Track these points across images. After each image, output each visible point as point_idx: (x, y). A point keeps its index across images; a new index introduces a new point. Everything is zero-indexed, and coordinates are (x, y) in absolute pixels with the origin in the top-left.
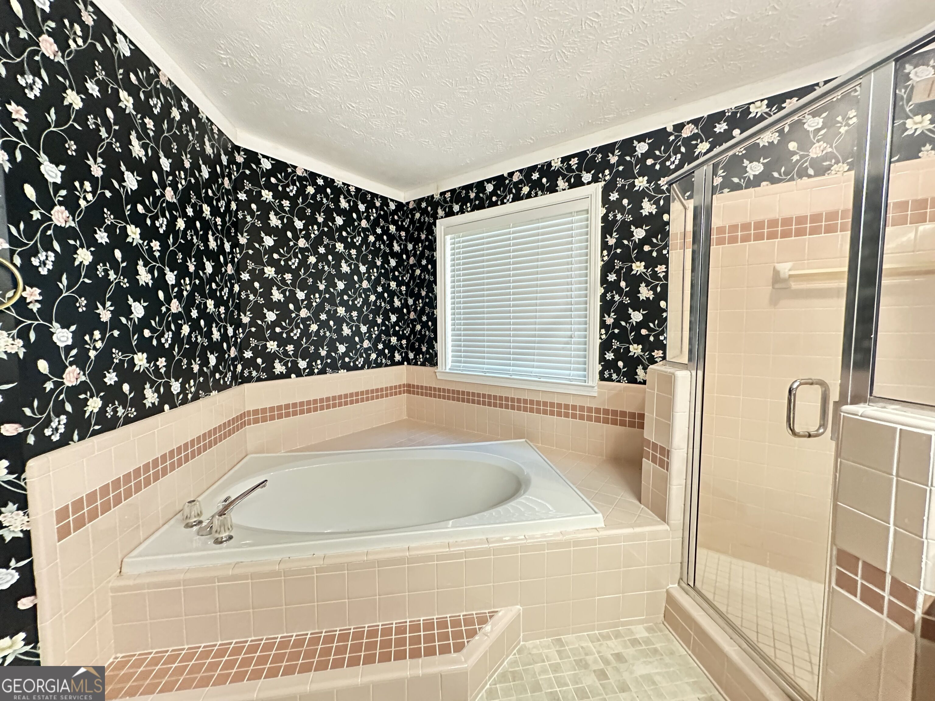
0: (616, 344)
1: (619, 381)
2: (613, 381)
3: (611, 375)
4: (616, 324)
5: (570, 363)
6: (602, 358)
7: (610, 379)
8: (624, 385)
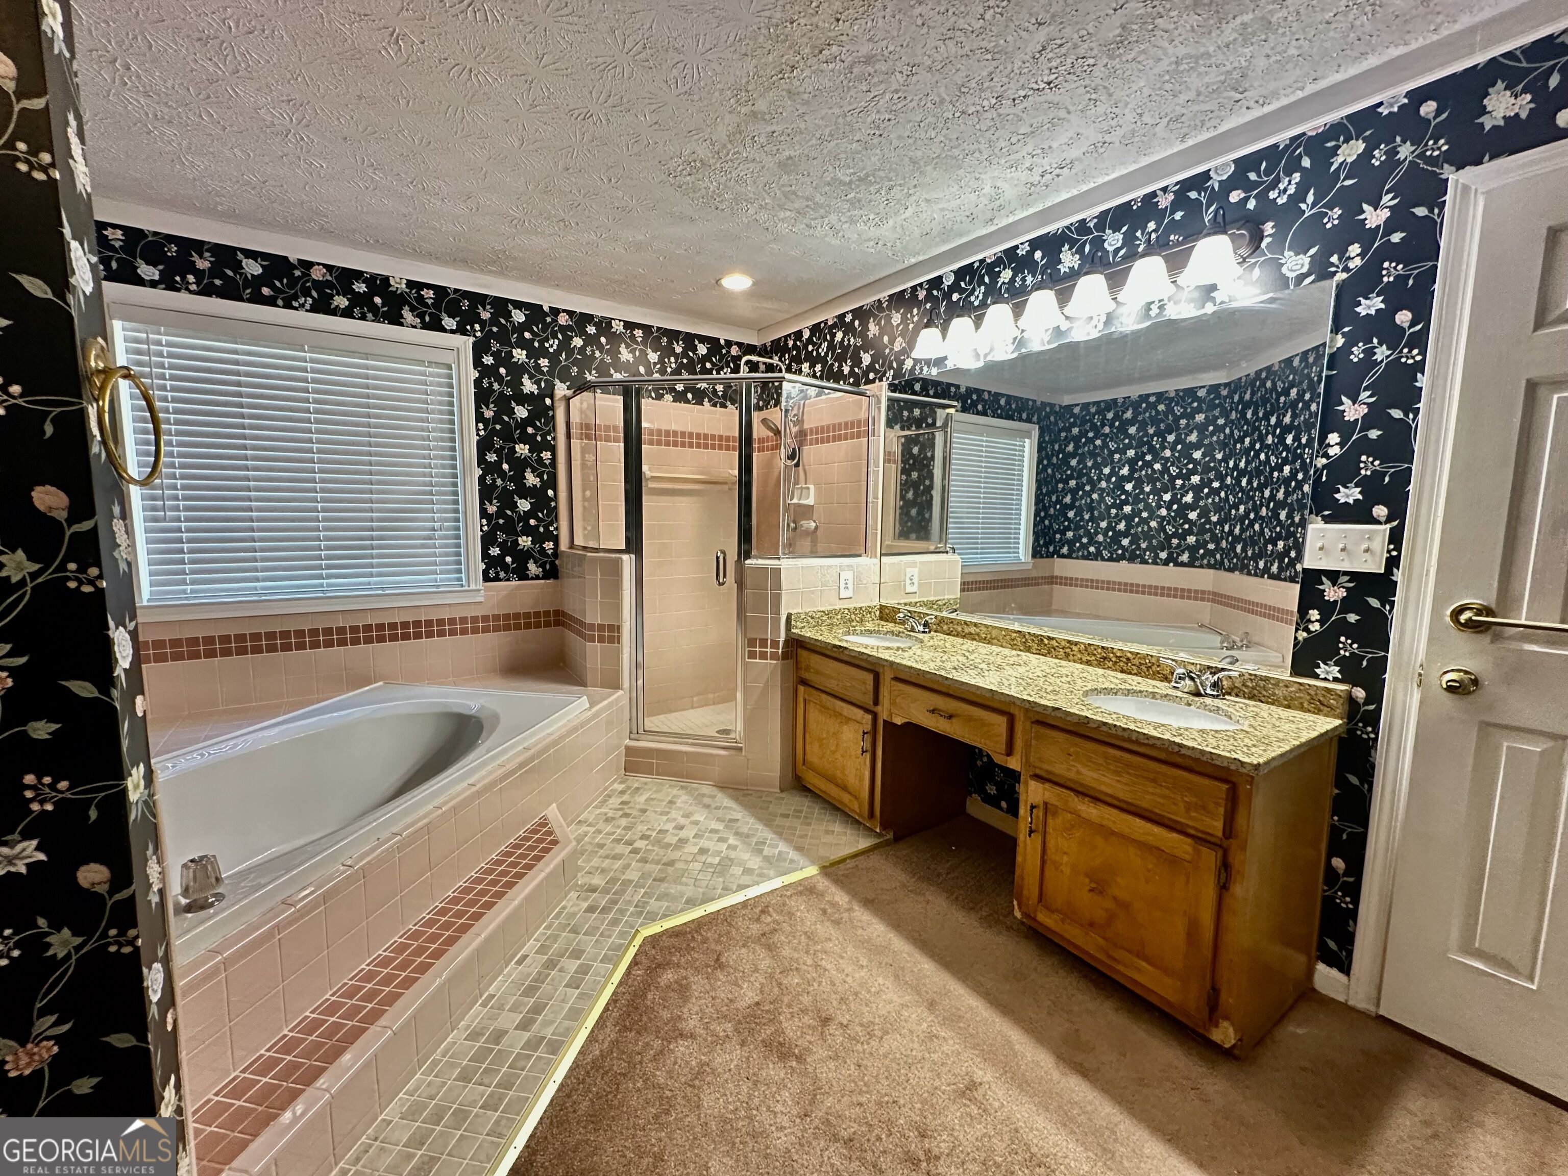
0: (501, 537)
1: (508, 580)
2: (500, 580)
3: (497, 574)
4: (500, 513)
5: (435, 564)
6: (485, 555)
7: (497, 579)
8: (514, 583)
